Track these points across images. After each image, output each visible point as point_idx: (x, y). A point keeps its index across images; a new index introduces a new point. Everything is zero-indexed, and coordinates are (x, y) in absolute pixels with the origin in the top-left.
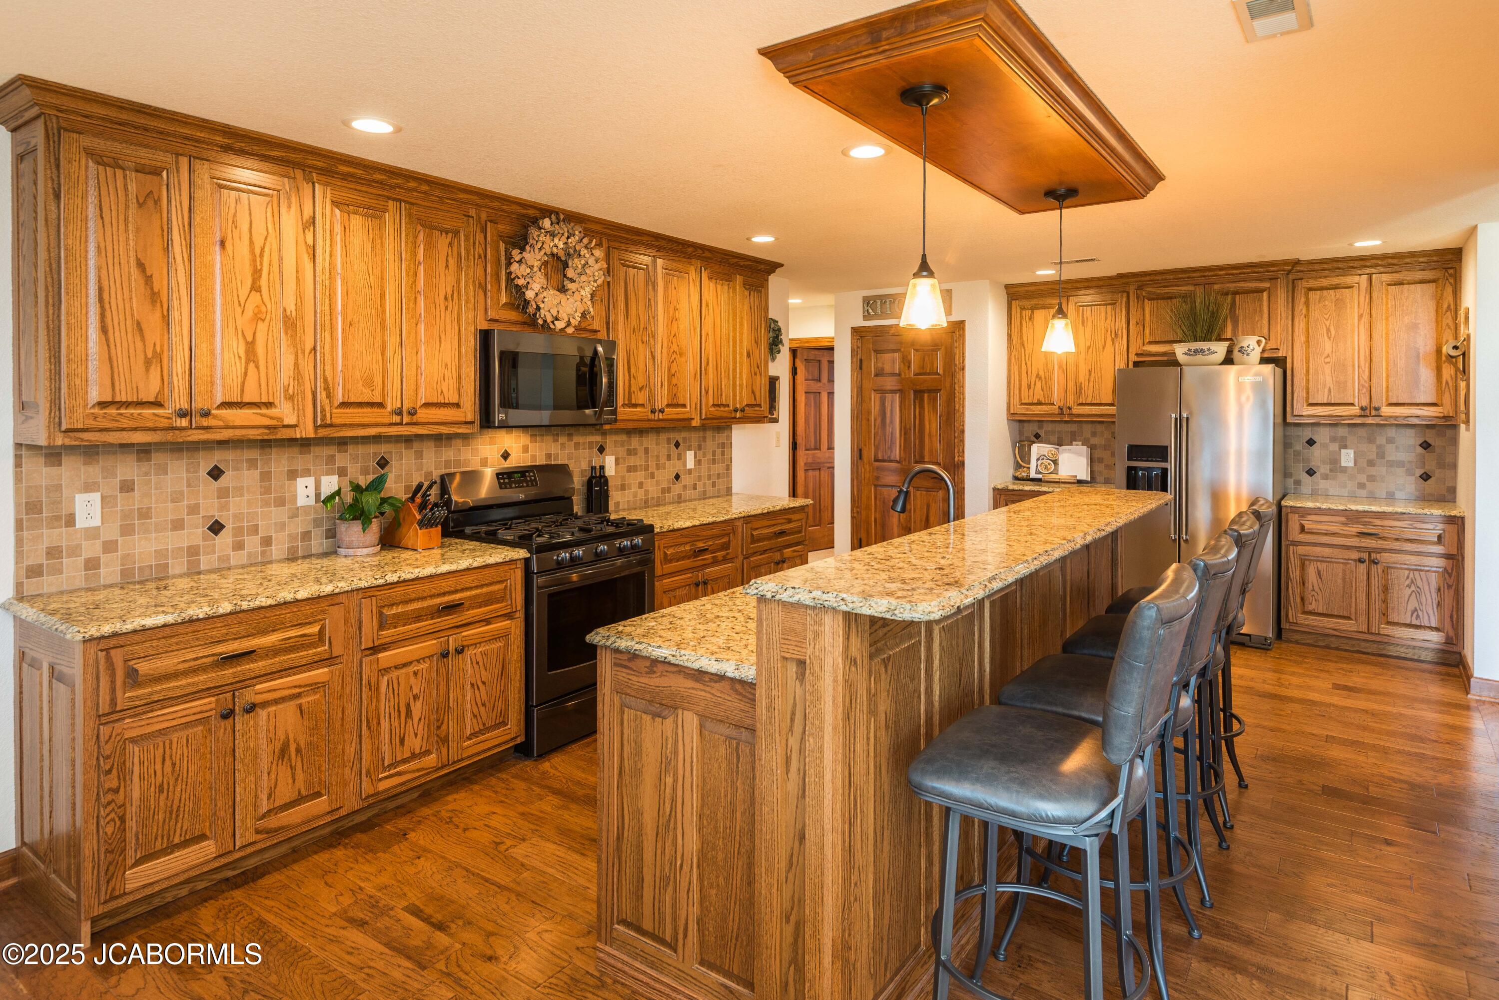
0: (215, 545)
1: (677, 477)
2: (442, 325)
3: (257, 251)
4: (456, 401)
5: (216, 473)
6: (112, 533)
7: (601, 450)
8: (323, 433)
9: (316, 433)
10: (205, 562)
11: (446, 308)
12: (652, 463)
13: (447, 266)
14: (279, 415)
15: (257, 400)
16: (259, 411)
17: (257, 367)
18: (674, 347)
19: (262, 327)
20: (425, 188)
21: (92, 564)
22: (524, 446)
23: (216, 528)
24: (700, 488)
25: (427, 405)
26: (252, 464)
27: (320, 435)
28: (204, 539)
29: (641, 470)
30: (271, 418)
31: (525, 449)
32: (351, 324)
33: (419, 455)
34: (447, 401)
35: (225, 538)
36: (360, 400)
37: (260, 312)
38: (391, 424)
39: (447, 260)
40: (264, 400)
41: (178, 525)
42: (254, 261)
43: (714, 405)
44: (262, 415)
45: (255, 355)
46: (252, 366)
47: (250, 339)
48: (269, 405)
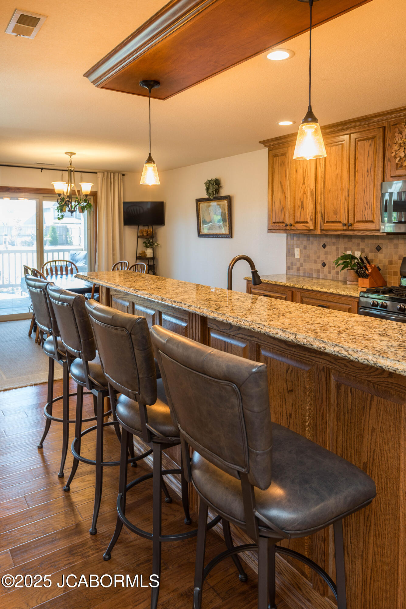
0: (323, 270)
2: (366, 185)
3: (304, 172)
4: (371, 220)
5: (324, 246)
6: (302, 261)
9: (321, 233)
10: (322, 276)
11: (368, 176)
13: (368, 156)
14: (309, 226)
15: (303, 221)
16: (304, 225)
17: (304, 210)
19: (305, 196)
20: (358, 123)
21: (298, 269)
23: (324, 265)
26: (334, 244)
28: (321, 268)
30: (307, 227)
32: (330, 191)
34: (367, 220)
35: (326, 269)
36: (332, 220)
37: (305, 191)
38: (344, 230)
39: (369, 153)
40: (305, 221)
41: (315, 262)
42: (303, 174)
44: (305, 226)
45: (303, 206)
46: (302, 209)
47: (302, 201)
48: (307, 222)
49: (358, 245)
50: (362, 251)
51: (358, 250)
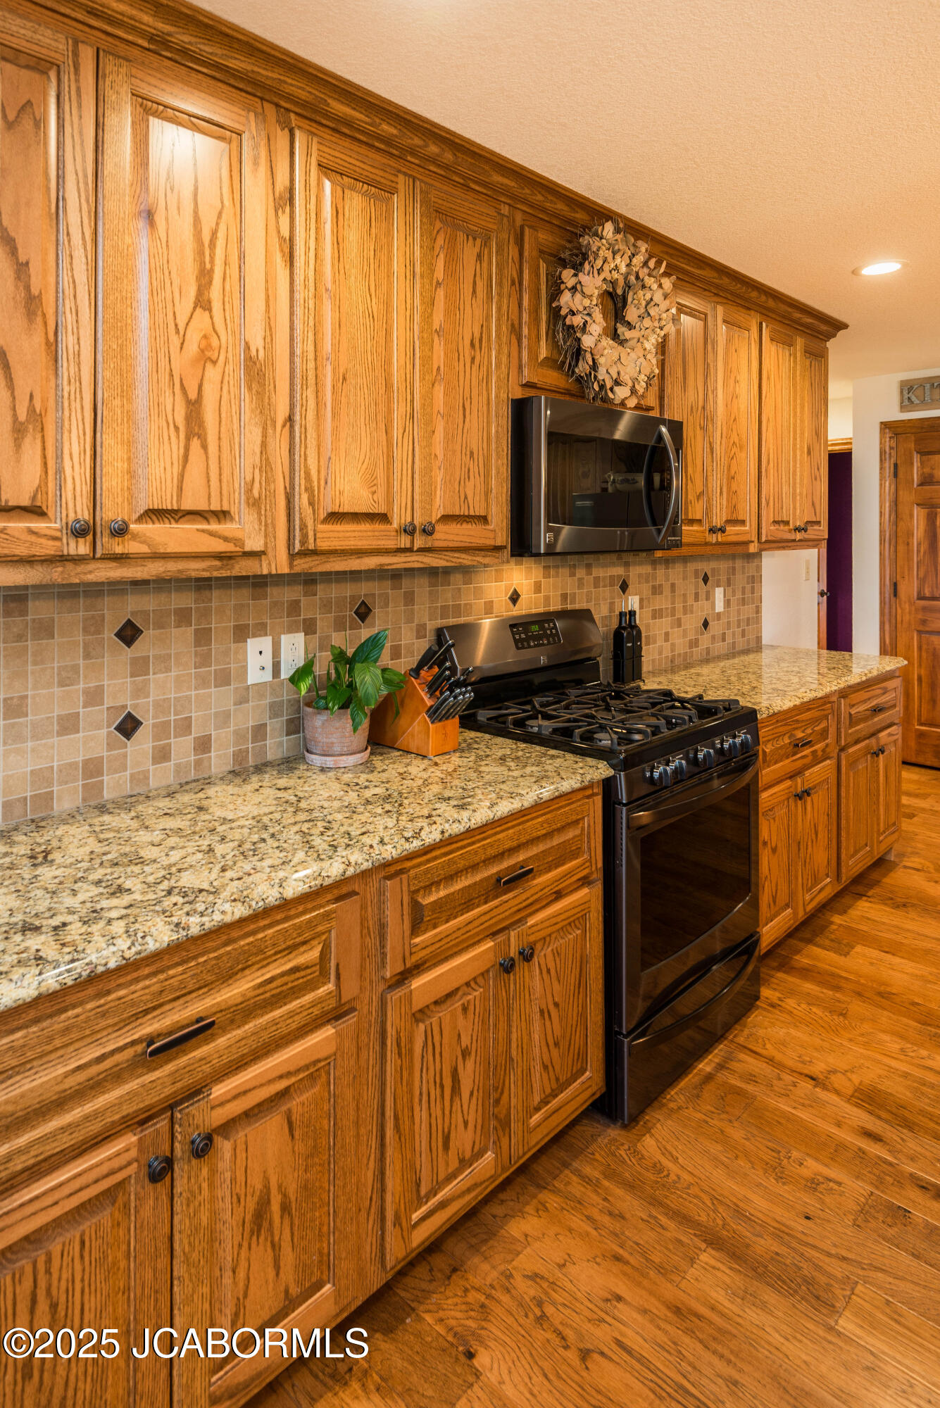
0: (125, 756)
1: (706, 624)
2: (467, 389)
3: (206, 238)
4: (483, 514)
5: (129, 634)
7: (624, 587)
8: (302, 565)
9: (291, 566)
10: (112, 786)
11: (473, 359)
12: (679, 606)
13: (474, 292)
14: (238, 535)
15: (202, 506)
16: (205, 526)
17: (204, 447)
18: (735, 438)
19: (212, 374)
22: (536, 583)
23: (129, 726)
24: (729, 640)
25: (446, 518)
26: (183, 617)
27: (297, 570)
28: (110, 747)
29: (667, 616)
30: (226, 539)
31: (538, 588)
32: (344, 379)
33: (409, 598)
34: (472, 513)
35: (143, 741)
36: (357, 510)
37: (209, 346)
38: (396, 551)
39: (475, 283)
40: (215, 506)
41: (69, 725)
42: (200, 253)
43: (775, 522)
44: (212, 534)
45: (201, 424)
46: (195, 443)
47: (193, 395)
48: (222, 515)
49: (294, 607)
50: (309, 628)
51: (291, 629)
